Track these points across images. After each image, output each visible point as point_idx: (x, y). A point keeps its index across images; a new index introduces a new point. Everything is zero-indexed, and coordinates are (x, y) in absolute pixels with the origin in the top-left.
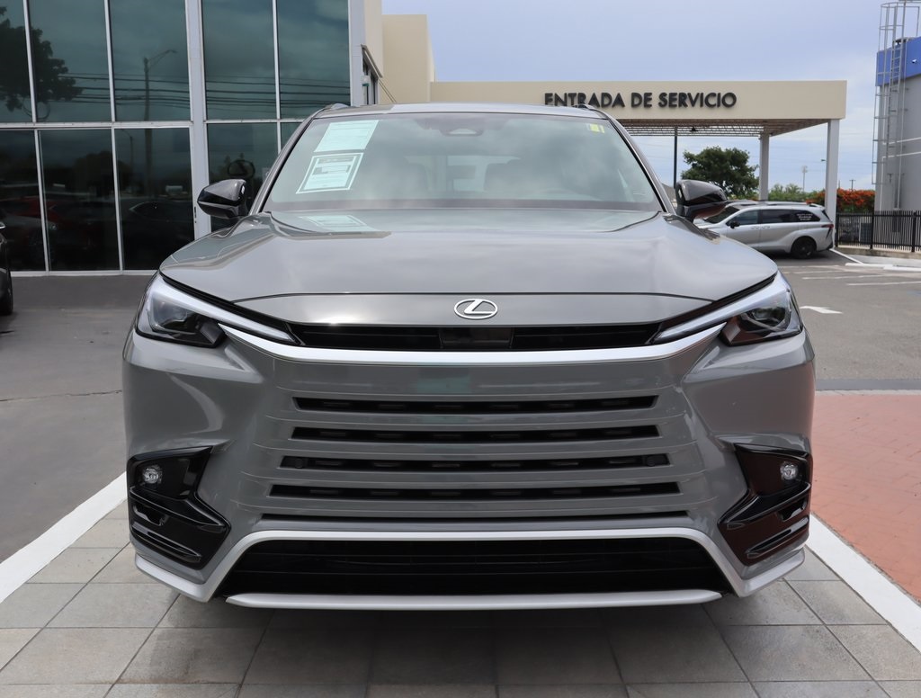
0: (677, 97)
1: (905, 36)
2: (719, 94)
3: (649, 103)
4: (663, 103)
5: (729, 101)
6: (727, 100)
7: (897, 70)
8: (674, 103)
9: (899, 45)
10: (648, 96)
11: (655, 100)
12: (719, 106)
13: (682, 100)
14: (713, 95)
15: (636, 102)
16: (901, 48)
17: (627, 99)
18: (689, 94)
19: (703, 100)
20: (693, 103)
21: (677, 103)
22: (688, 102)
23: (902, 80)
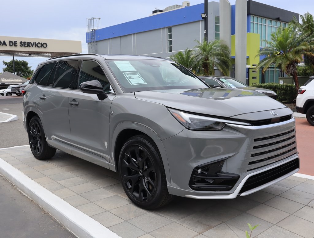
0: (26, 43)
1: (94, 28)
2: (41, 43)
3: (16, 45)
4: (21, 45)
5: (45, 46)
6: (44, 45)
7: (93, 38)
8: (25, 45)
9: (93, 31)
10: (15, 42)
11: (18, 44)
12: (41, 47)
13: (28, 44)
14: (39, 43)
15: (11, 44)
16: (94, 32)
17: (7, 43)
18: (31, 43)
19: (36, 45)
20: (32, 46)
21: (26, 45)
22: (30, 45)
23: (95, 42)
